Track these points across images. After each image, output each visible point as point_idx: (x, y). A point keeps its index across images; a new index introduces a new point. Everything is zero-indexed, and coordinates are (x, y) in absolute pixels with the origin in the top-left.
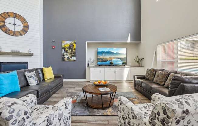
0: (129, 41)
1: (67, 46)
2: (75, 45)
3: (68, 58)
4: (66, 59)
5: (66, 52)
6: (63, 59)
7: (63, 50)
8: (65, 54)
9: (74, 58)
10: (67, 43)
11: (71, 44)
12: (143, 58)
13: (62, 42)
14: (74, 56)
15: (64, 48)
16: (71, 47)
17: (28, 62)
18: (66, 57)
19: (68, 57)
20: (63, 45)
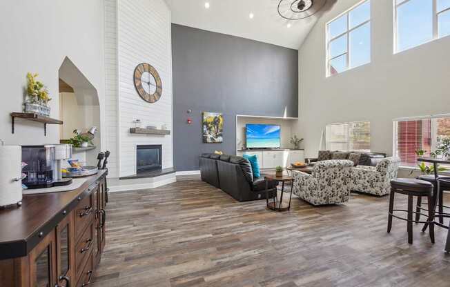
0: (285, 117)
1: (210, 121)
2: (221, 119)
3: (212, 139)
4: (209, 140)
5: (209, 129)
6: (204, 140)
7: (205, 126)
8: (207, 132)
9: (220, 139)
10: (210, 116)
11: (216, 117)
12: (302, 139)
13: (203, 114)
14: (221, 135)
15: (207, 124)
16: (216, 122)
17: (161, 146)
18: (209, 136)
19: (212, 136)
20: (204, 118)
